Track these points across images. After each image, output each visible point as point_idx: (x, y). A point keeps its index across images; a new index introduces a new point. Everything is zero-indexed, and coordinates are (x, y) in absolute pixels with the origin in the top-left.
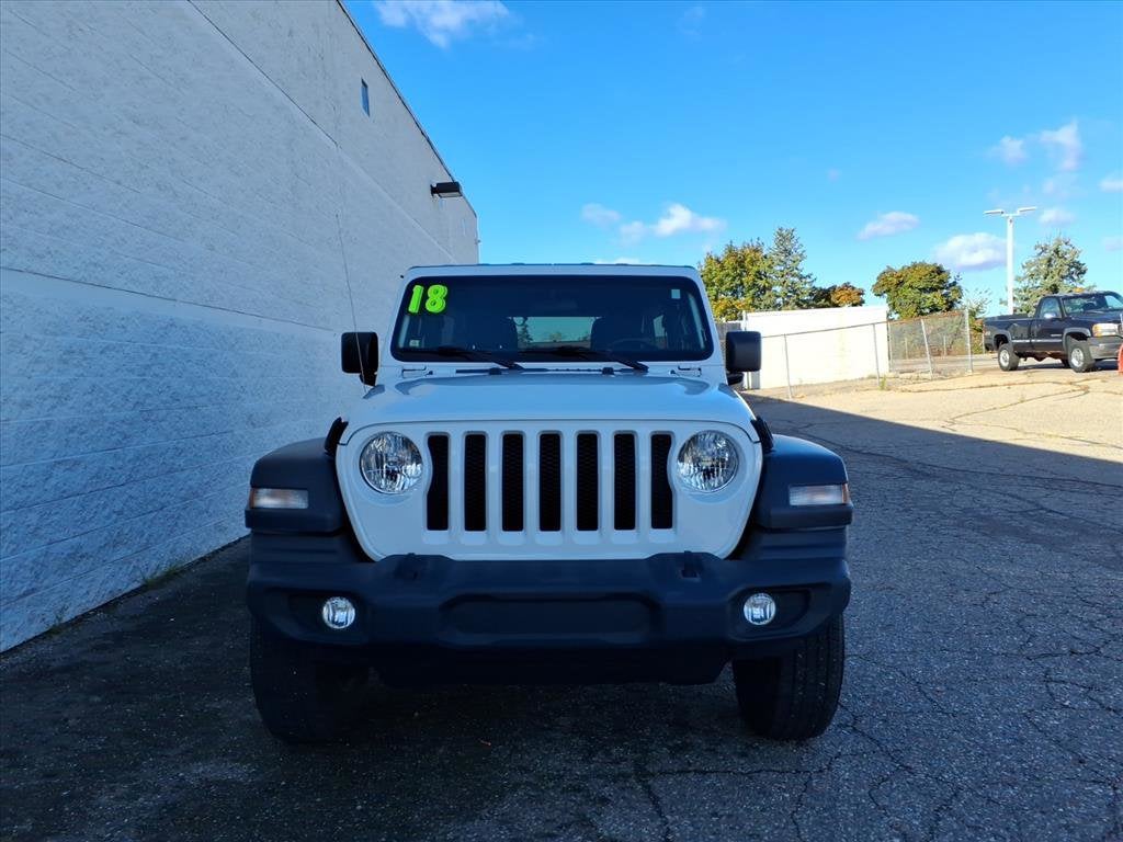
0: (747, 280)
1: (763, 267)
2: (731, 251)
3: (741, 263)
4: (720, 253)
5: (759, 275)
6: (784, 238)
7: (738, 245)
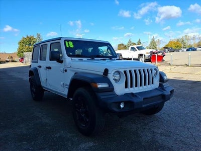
0: (32, 43)
1: (35, 40)
2: (28, 36)
3: (30, 39)
4: (26, 37)
5: (34, 42)
6: (38, 35)
7: (29, 36)
